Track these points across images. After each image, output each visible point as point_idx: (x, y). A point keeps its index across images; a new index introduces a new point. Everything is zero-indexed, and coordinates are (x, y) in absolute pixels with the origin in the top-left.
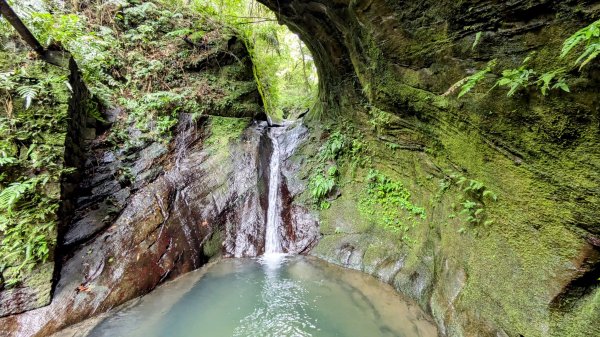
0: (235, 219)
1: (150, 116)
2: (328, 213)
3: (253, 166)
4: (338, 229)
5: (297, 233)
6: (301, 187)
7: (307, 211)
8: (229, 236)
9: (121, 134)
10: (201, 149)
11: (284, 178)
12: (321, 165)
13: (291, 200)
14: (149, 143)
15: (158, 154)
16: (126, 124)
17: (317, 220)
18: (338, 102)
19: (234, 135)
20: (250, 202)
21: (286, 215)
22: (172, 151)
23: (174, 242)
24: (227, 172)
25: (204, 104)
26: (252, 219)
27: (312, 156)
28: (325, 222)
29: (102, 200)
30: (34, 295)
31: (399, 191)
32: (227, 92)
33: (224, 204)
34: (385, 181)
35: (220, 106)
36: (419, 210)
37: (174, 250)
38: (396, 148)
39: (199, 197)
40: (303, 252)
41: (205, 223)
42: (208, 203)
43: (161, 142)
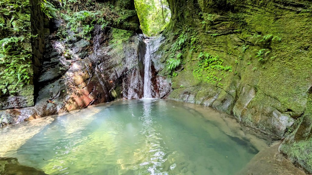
0: (127, 81)
1: (79, 24)
2: (177, 78)
3: (136, 55)
4: (182, 85)
5: (160, 89)
6: (162, 66)
7: (165, 79)
8: (124, 89)
9: (64, 33)
10: (107, 45)
11: (152, 63)
12: (173, 54)
13: (157, 73)
14: (79, 39)
15: (85, 45)
16: (66, 28)
17: (170, 82)
18: (183, 16)
19: (125, 39)
20: (135, 73)
21: (154, 80)
22: (92, 45)
23: (96, 88)
24: (122, 57)
25: (108, 21)
26: (136, 81)
27: (168, 50)
28: (175, 83)
29: (56, 64)
30: (25, 100)
31: (217, 61)
32: (120, 15)
33: (121, 73)
34: (209, 57)
35: (117, 22)
36: (228, 68)
37: (96, 91)
38: (216, 36)
39: (107, 69)
40: (163, 97)
41: (111, 81)
42: (113, 72)
43: (86, 39)
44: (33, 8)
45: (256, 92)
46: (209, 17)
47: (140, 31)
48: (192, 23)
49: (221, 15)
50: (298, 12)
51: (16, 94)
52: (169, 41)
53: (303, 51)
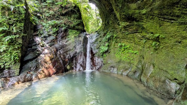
0: (76, 60)
1: (50, 27)
2: (106, 58)
3: (82, 44)
4: (109, 62)
5: (96, 64)
6: (97, 51)
7: (99, 58)
8: (75, 64)
9: (41, 32)
10: (65, 39)
11: (92, 48)
12: (104, 43)
13: (94, 55)
14: (50, 35)
15: (52, 39)
16: (43, 30)
17: (102, 60)
18: (108, 23)
19: (76, 35)
20: (81, 55)
21: (92, 59)
22: (56, 38)
23: (57, 64)
24: (74, 46)
25: (67, 25)
26: (82, 60)
27: (100, 42)
28: (105, 61)
29: (35, 50)
30: (14, 72)
31: (129, 48)
32: (74, 22)
33: (73, 55)
34: (124, 46)
35: (71, 26)
36: (136, 52)
37: (57, 66)
38: (128, 34)
39: (65, 52)
40: (98, 70)
41: (67, 60)
42: (68, 54)
43: (53, 36)
44: (25, 20)
45: (154, 67)
46: (123, 24)
47: (84, 31)
48: (114, 27)
49: (130, 23)
50: (172, 23)
51: (9, 68)
52: (101, 36)
53: (178, 43)
